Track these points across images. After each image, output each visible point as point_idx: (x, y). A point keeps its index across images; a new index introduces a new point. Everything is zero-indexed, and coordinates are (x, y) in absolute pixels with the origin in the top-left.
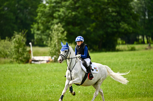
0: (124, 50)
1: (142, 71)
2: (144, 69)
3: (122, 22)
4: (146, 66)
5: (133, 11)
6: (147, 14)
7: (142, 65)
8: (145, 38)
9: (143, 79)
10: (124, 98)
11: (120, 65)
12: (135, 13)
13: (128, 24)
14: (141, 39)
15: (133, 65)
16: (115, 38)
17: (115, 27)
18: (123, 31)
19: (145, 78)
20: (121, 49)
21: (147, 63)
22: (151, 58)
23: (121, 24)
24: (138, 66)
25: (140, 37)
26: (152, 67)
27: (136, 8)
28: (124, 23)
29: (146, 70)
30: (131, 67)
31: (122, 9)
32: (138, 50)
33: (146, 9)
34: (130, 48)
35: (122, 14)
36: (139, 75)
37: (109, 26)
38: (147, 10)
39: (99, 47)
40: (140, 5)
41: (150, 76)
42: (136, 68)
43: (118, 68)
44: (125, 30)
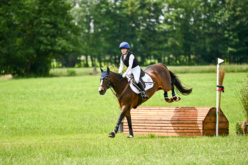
0: (60, 75)
1: (84, 102)
3: (59, 38)
4: (89, 96)
5: (73, 21)
6: (92, 25)
7: (85, 96)
8: (89, 59)
9: (86, 112)
10: (61, 135)
12: (76, 24)
13: (67, 40)
14: (84, 61)
15: (73, 95)
16: (49, 59)
17: (49, 43)
18: (60, 49)
19: (88, 111)
20: (56, 74)
21: (91, 93)
23: (57, 40)
24: (80, 97)
25: (83, 58)
27: (77, 18)
28: (61, 38)
29: (91, 101)
30: (69, 98)
31: (59, 19)
32: (79, 75)
34: (69, 73)
35: (60, 26)
36: (80, 107)
37: (41, 42)
38: (93, 21)
39: (26, 72)
40: (82, 14)
42: (77, 98)
43: (53, 99)
44: (63, 48)
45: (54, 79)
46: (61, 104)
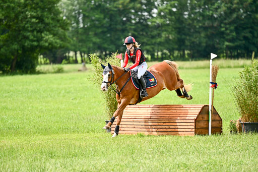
0: (47, 72)
2: (75, 98)
3: (45, 32)
4: (77, 94)
5: (61, 15)
6: (80, 18)
7: (73, 93)
8: (78, 55)
9: (72, 110)
10: (45, 135)
11: (42, 92)
12: (64, 18)
13: (54, 35)
14: (73, 57)
15: (60, 93)
16: (35, 54)
17: (35, 39)
18: (47, 44)
19: (75, 110)
20: (43, 71)
21: (79, 90)
22: (85, 83)
23: (43, 35)
24: (67, 95)
25: (72, 54)
26: (85, 95)
27: (65, 11)
28: (48, 33)
29: (78, 99)
30: (56, 96)
31: (45, 13)
32: (67, 72)
33: (79, 13)
34: (56, 70)
35: (46, 21)
36: (67, 105)
37: (27, 38)
38: (82, 15)
39: (11, 68)
40: (70, 7)
41: (82, 107)
42: (64, 96)
43: (39, 97)
44: (49, 44)
45: (41, 76)
46: (47, 102)
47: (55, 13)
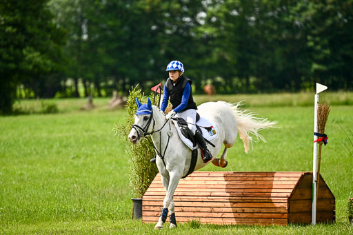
0: (31, 111)
1: (71, 160)
2: (77, 156)
3: (28, 48)
4: (81, 149)
5: (54, 21)
6: (84, 28)
7: (72, 147)
8: (80, 85)
9: (74, 178)
10: (28, 223)
11: (23, 146)
12: (58, 26)
13: (42, 52)
14: (71, 87)
15: (52, 147)
16: (12, 85)
17: (12, 58)
18: (31, 67)
19: (78, 177)
20: (23, 109)
21: (84, 142)
22: (93, 131)
23: (24, 52)
24: (64, 150)
25: (69, 82)
26: (94, 150)
27: (60, 15)
28: (32, 49)
29: (82, 158)
30: (46, 152)
31: (28, 18)
32: (63, 112)
33: (82, 19)
34: (45, 108)
35: (29, 29)
36: (64, 168)
38: (86, 21)
40: (68, 9)
41: (90, 172)
42: (59, 153)
43: (17, 154)
44: (35, 66)
45: (20, 118)
46: (31, 163)
47: (44, 16)
